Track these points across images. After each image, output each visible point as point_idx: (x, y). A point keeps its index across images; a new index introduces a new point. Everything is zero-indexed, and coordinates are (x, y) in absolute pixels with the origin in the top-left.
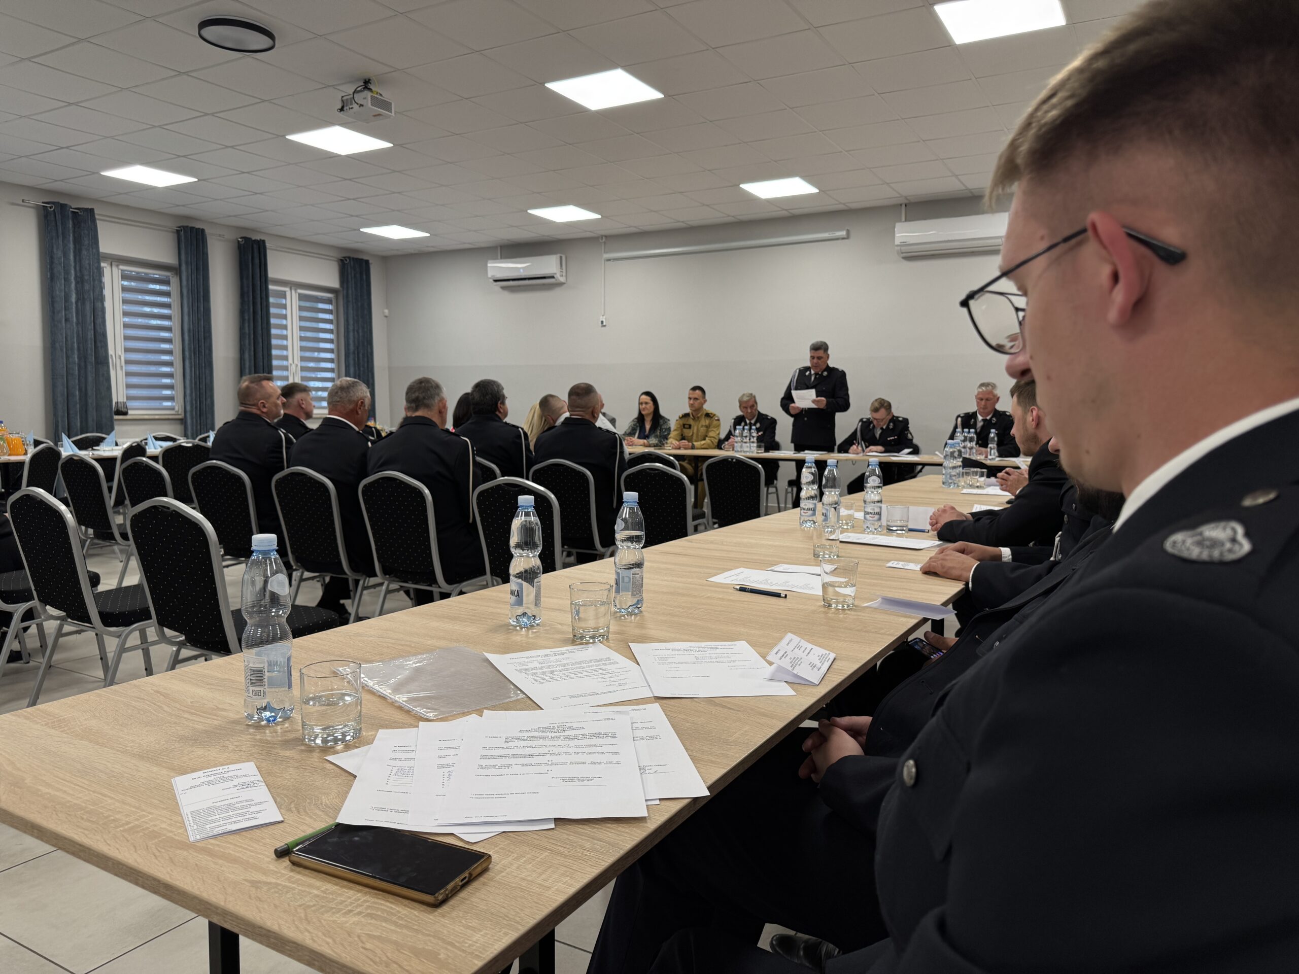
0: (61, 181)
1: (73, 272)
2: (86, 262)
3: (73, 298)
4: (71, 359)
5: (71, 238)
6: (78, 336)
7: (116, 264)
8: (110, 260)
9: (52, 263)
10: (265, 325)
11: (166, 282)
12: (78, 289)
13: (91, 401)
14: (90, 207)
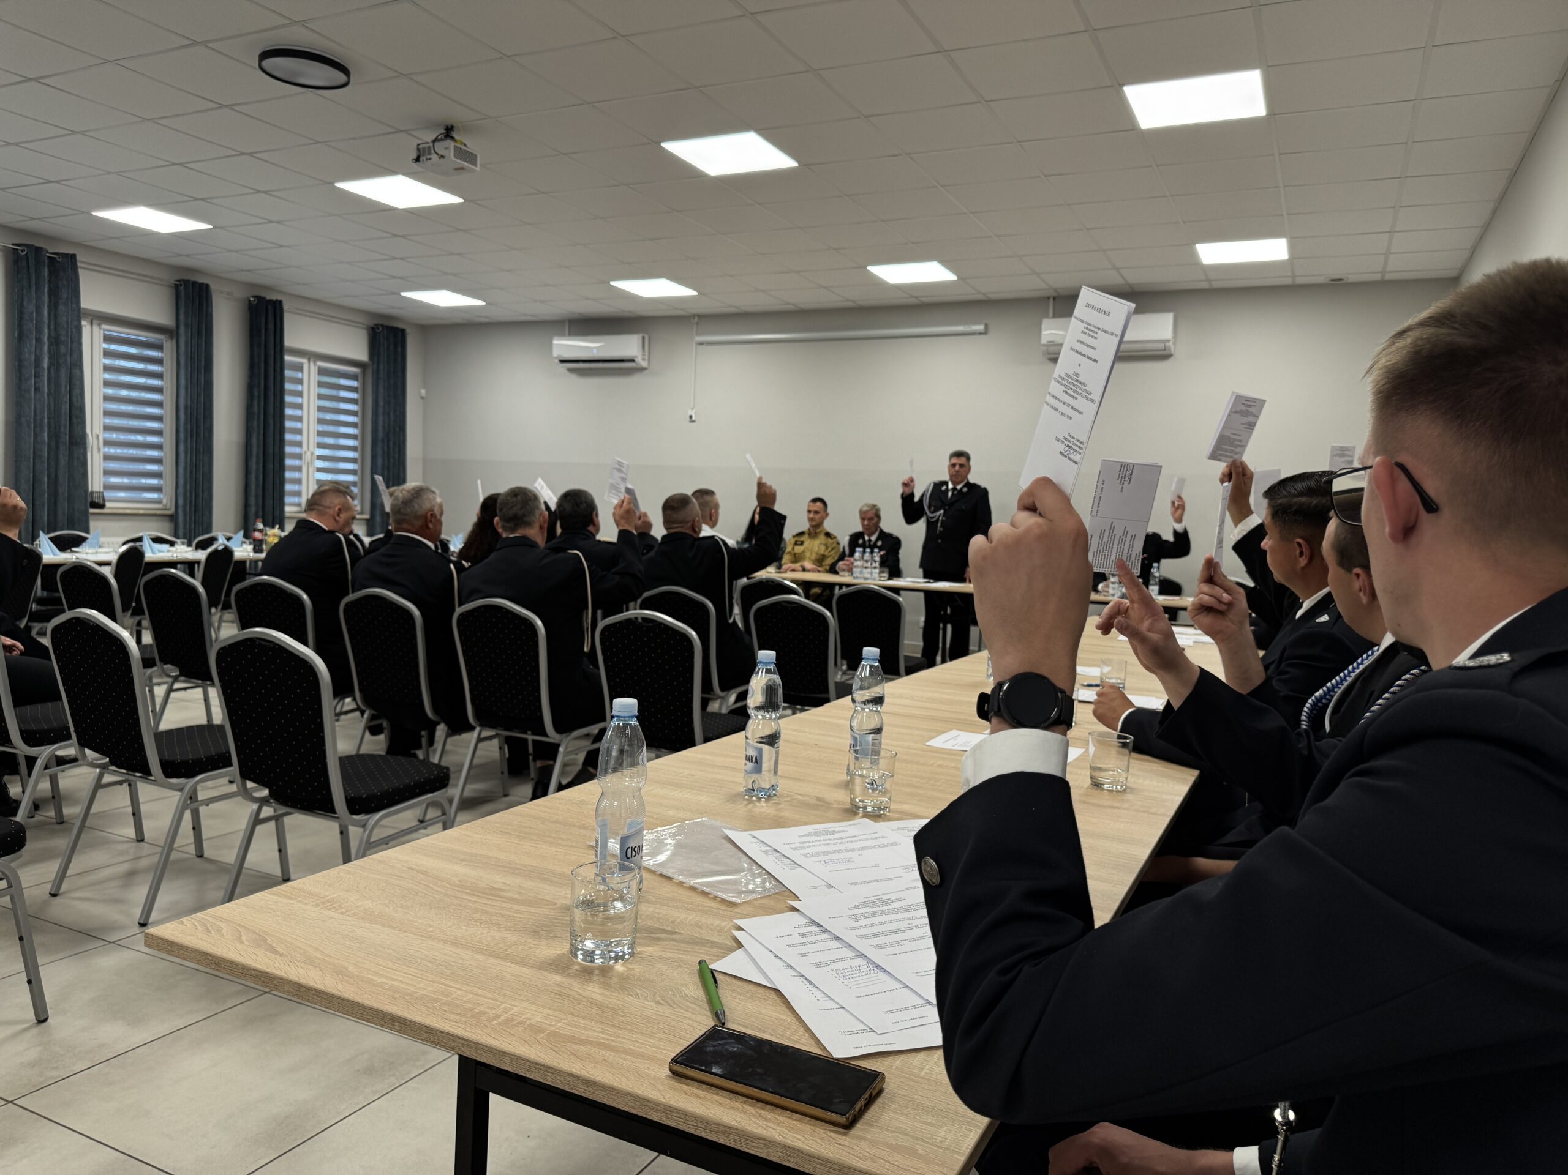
0: (39, 219)
1: (46, 331)
2: (63, 320)
3: (45, 364)
4: (39, 439)
5: (46, 290)
6: (49, 409)
7: (99, 322)
8: (91, 318)
9: (21, 318)
10: (278, 404)
11: (159, 347)
12: (52, 352)
13: (63, 490)
14: (71, 252)
